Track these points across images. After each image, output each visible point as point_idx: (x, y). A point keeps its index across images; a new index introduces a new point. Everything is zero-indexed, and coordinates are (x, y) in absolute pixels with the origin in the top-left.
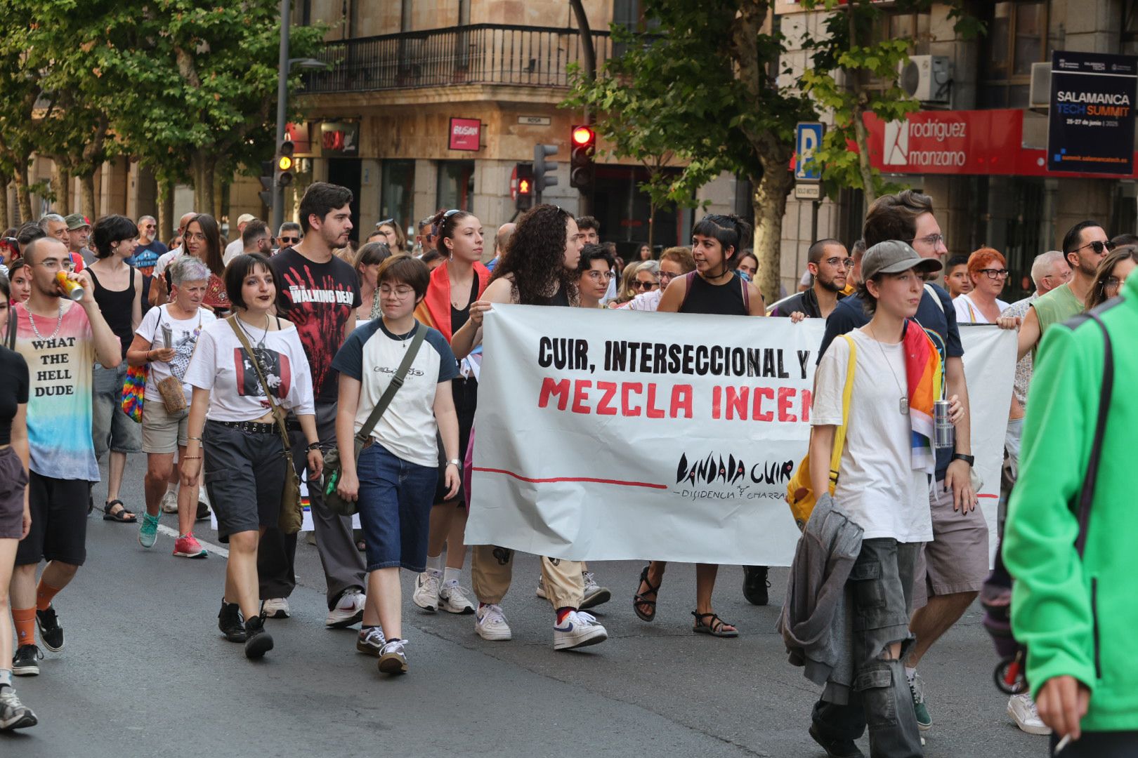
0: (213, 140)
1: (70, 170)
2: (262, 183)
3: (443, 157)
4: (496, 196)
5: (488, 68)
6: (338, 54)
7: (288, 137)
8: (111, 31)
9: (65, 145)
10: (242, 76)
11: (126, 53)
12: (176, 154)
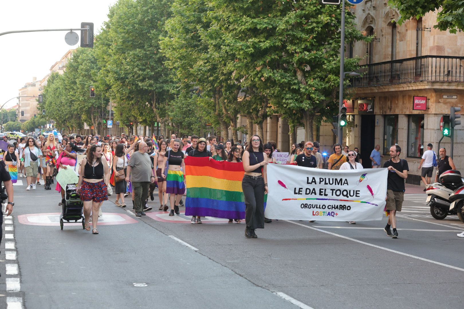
0: (312, 107)
1: (253, 121)
2: (333, 125)
3: (410, 113)
4: (434, 129)
5: (430, 75)
6: (365, 71)
7: (344, 106)
8: (269, 61)
9: (251, 111)
10: (324, 80)
11: (275, 71)
12: (296, 114)
